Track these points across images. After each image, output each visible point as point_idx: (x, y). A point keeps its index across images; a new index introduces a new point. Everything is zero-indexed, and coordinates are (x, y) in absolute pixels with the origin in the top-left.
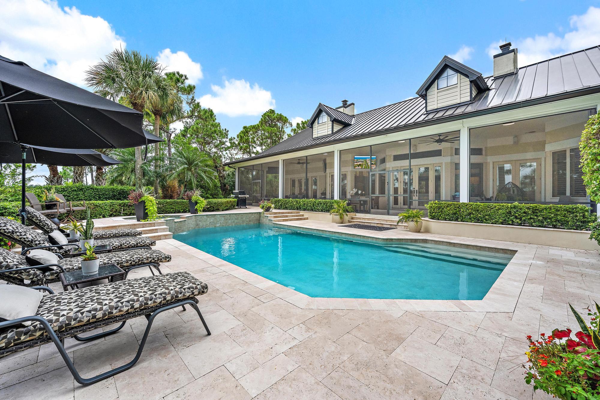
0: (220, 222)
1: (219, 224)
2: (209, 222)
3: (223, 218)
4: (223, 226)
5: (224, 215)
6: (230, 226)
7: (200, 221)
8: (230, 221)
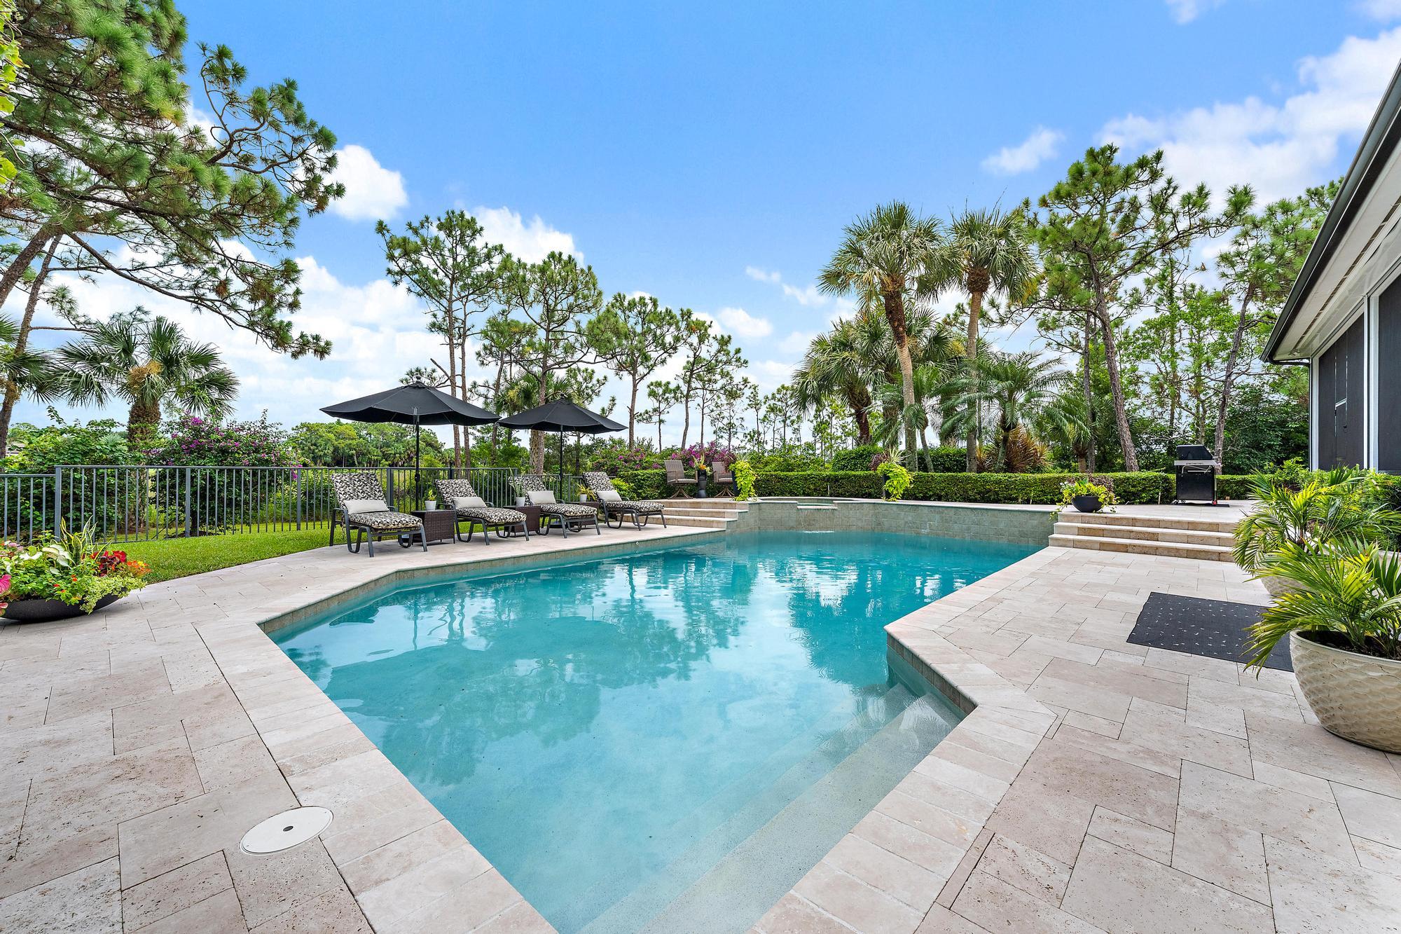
0: (930, 524)
1: (928, 530)
2: (903, 522)
3: (937, 516)
4: (938, 535)
5: (940, 509)
6: (957, 538)
7: (884, 516)
8: (956, 527)
